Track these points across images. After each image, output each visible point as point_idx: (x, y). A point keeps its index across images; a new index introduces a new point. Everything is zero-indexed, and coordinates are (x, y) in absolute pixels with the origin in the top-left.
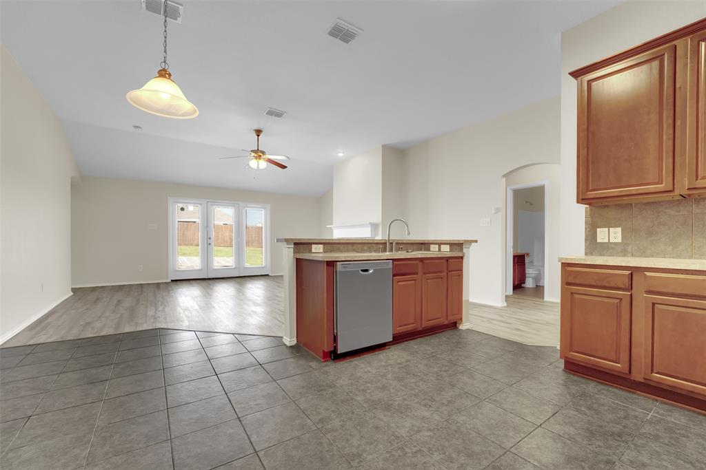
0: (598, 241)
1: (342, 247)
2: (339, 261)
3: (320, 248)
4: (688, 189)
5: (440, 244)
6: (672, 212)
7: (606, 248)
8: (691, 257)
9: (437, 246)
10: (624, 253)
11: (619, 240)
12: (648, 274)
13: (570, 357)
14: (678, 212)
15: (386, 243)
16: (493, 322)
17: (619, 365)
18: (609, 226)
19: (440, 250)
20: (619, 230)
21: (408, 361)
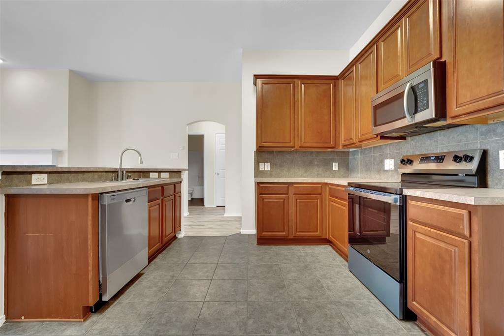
0: (260, 170)
1: (71, 176)
2: (105, 193)
3: (43, 179)
4: (300, 147)
5: (159, 172)
6: (288, 156)
7: (264, 173)
8: (294, 177)
9: (157, 174)
10: (271, 176)
11: (269, 169)
12: (294, 185)
13: (262, 235)
14: (290, 156)
15: (118, 172)
16: (193, 227)
17: (284, 233)
18: (264, 162)
19: (159, 177)
20: (269, 164)
21: (173, 277)
